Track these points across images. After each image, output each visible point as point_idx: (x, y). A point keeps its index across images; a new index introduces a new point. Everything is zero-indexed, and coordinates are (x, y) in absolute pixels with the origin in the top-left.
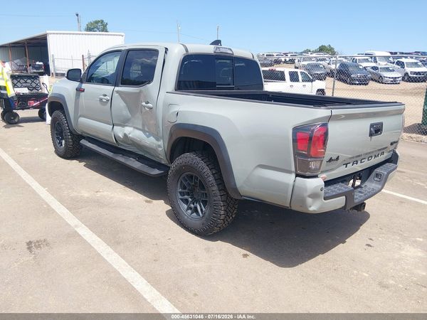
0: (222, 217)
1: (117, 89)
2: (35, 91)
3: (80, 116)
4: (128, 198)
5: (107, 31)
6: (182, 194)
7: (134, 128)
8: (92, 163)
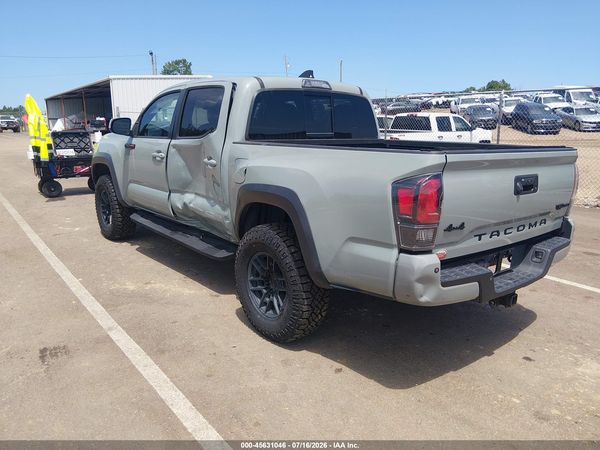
0: (306, 315)
1: (174, 142)
2: (83, 153)
3: (130, 182)
4: (188, 291)
5: (190, 74)
6: (254, 283)
7: (196, 194)
8: (147, 245)
